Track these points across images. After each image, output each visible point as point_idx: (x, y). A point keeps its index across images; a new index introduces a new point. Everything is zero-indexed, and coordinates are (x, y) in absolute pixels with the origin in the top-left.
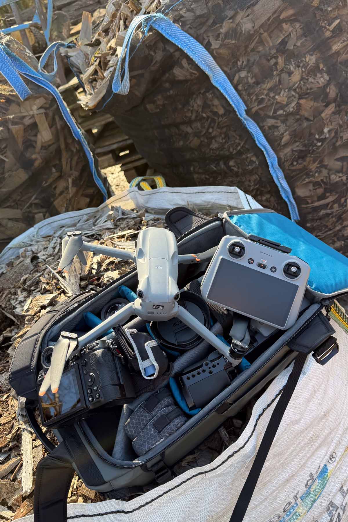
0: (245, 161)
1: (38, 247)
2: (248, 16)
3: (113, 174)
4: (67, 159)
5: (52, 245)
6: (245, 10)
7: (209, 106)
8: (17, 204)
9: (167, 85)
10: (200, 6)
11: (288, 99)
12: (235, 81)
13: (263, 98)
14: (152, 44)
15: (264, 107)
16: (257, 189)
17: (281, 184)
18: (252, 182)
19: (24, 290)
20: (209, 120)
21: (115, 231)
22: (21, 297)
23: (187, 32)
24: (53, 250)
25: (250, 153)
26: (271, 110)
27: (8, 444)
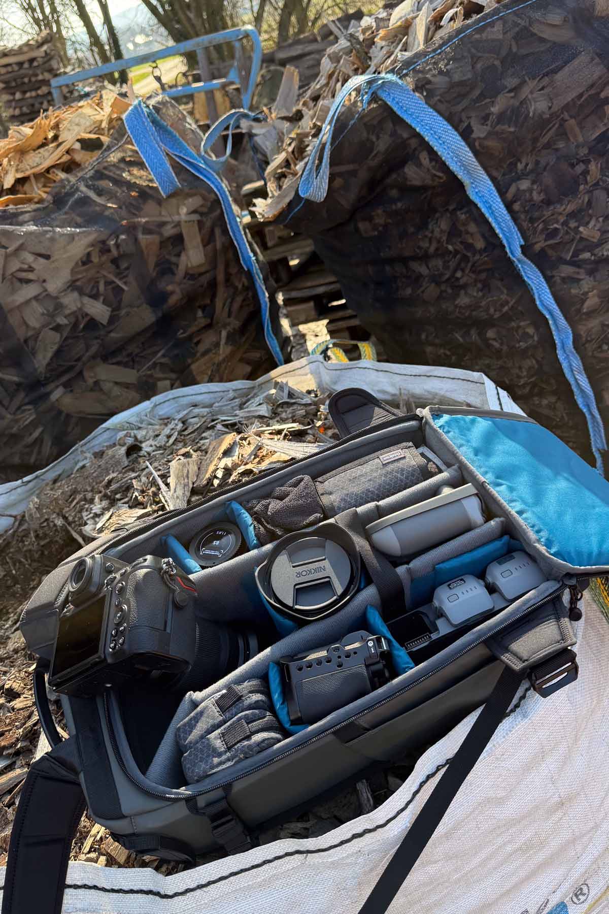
0: (515, 333)
1: (147, 432)
2: (542, 89)
3: (317, 336)
4: (226, 300)
5: (167, 431)
6: (538, 79)
7: (459, 234)
8: (133, 361)
9: (394, 193)
10: (461, 67)
11: (602, 235)
12: (510, 195)
13: (556, 229)
14: (375, 122)
15: (556, 243)
16: (534, 385)
17: (576, 380)
18: (523, 370)
19: (105, 497)
20: (458, 256)
21: (271, 421)
22: (97, 508)
23: (434, 107)
24: (166, 440)
25: (525, 320)
26: (569, 250)
27: (15, 744)
